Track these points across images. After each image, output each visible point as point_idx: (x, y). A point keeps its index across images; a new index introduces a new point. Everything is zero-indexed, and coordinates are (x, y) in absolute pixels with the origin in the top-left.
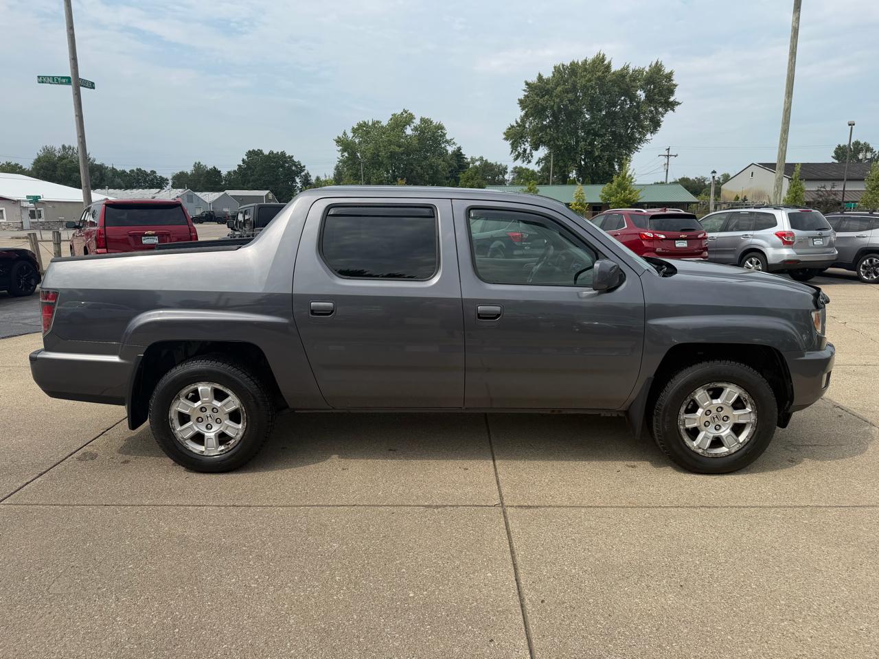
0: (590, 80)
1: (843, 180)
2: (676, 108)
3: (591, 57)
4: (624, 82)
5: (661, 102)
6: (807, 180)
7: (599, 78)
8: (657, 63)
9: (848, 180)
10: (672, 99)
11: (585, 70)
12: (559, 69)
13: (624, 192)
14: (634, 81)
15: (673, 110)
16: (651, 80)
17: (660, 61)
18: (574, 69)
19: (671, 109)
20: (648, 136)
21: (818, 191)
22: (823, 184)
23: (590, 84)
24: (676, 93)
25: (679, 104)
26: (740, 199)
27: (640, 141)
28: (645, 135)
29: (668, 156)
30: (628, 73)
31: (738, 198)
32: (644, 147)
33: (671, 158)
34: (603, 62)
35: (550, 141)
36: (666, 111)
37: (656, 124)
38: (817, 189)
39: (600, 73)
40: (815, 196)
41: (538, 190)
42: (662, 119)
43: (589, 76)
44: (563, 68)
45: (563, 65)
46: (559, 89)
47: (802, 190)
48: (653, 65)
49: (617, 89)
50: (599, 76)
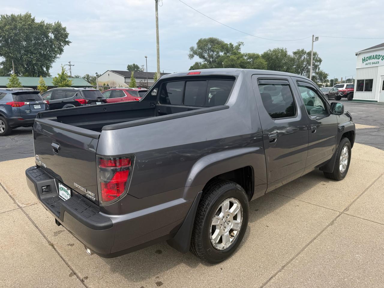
0: (24, 25)
1: (146, 78)
2: (70, 44)
3: (23, 14)
4: (43, 29)
5: (63, 41)
6: (136, 78)
7: (29, 25)
8: (58, 22)
9: (148, 78)
10: (67, 40)
11: (21, 19)
12: (4, 17)
13: (65, 81)
14: (47, 29)
15: (69, 45)
16: (57, 30)
17: (59, 21)
18: (13, 18)
19: (67, 44)
20: (58, 56)
21: (140, 82)
22: (141, 80)
23: (25, 27)
24: (69, 37)
25: (70, 42)
26: (106, 85)
27: (55, 57)
28: (56, 55)
29: (70, 65)
30: (44, 25)
31: (105, 85)
32: (57, 60)
33: (71, 66)
34: (30, 17)
35: (5, 53)
36: (65, 45)
37: (61, 51)
38: (139, 82)
39: (30, 22)
40: (139, 84)
41: (18, 79)
42: (63, 48)
43: (23, 23)
44: (7, 17)
45: (7, 15)
46: (7, 27)
47: (135, 82)
48: (56, 23)
49: (39, 32)
50: (29, 24)
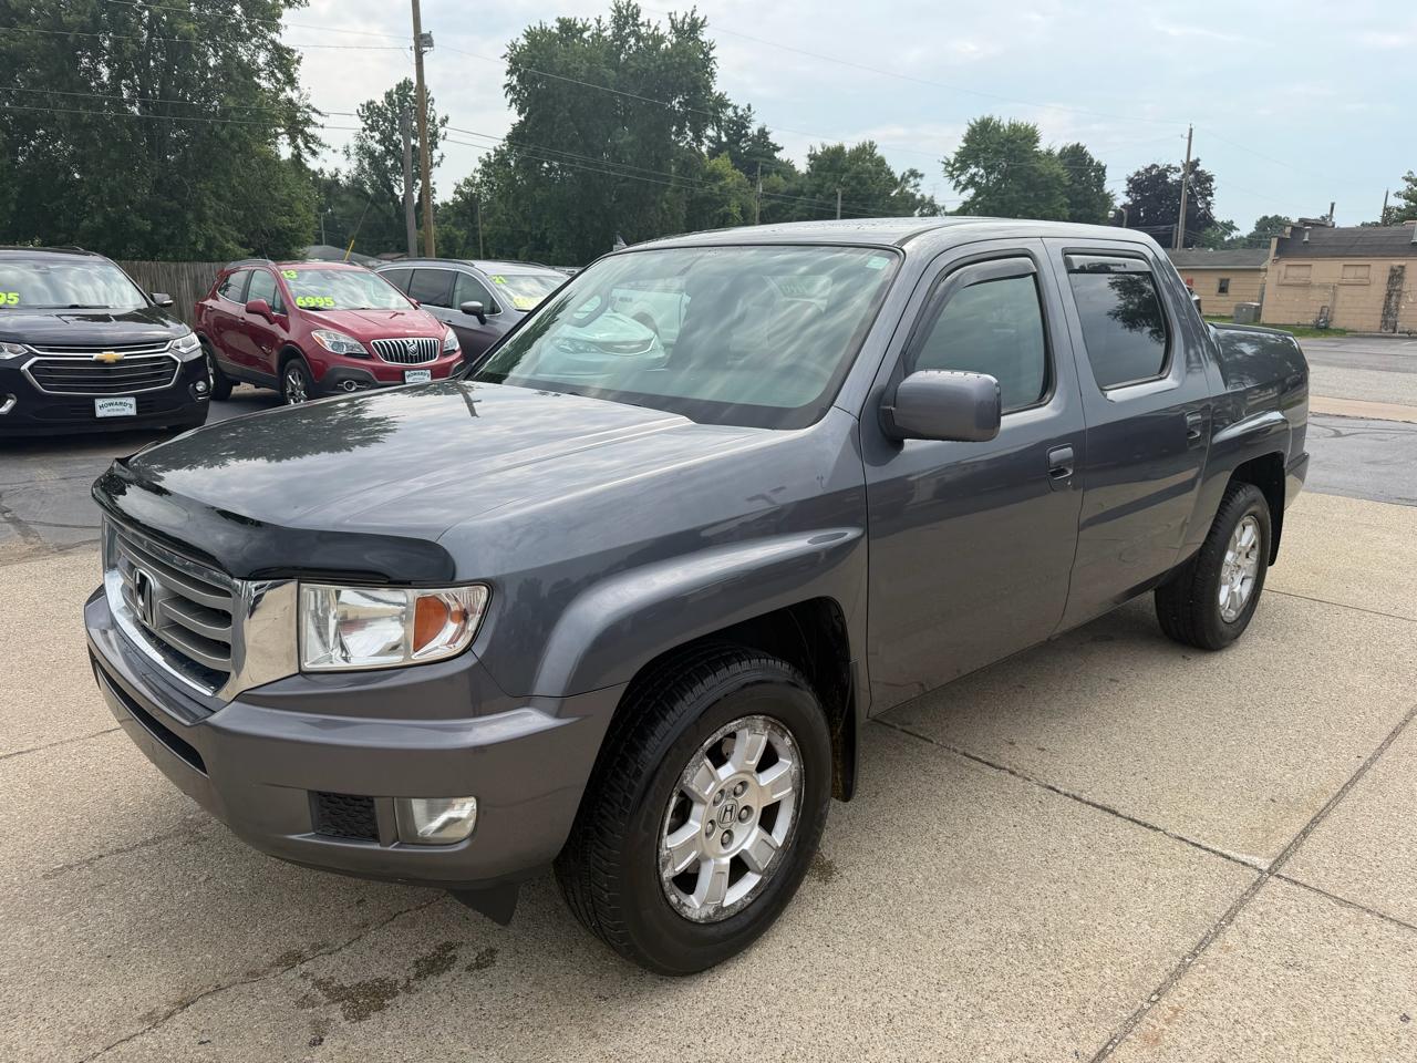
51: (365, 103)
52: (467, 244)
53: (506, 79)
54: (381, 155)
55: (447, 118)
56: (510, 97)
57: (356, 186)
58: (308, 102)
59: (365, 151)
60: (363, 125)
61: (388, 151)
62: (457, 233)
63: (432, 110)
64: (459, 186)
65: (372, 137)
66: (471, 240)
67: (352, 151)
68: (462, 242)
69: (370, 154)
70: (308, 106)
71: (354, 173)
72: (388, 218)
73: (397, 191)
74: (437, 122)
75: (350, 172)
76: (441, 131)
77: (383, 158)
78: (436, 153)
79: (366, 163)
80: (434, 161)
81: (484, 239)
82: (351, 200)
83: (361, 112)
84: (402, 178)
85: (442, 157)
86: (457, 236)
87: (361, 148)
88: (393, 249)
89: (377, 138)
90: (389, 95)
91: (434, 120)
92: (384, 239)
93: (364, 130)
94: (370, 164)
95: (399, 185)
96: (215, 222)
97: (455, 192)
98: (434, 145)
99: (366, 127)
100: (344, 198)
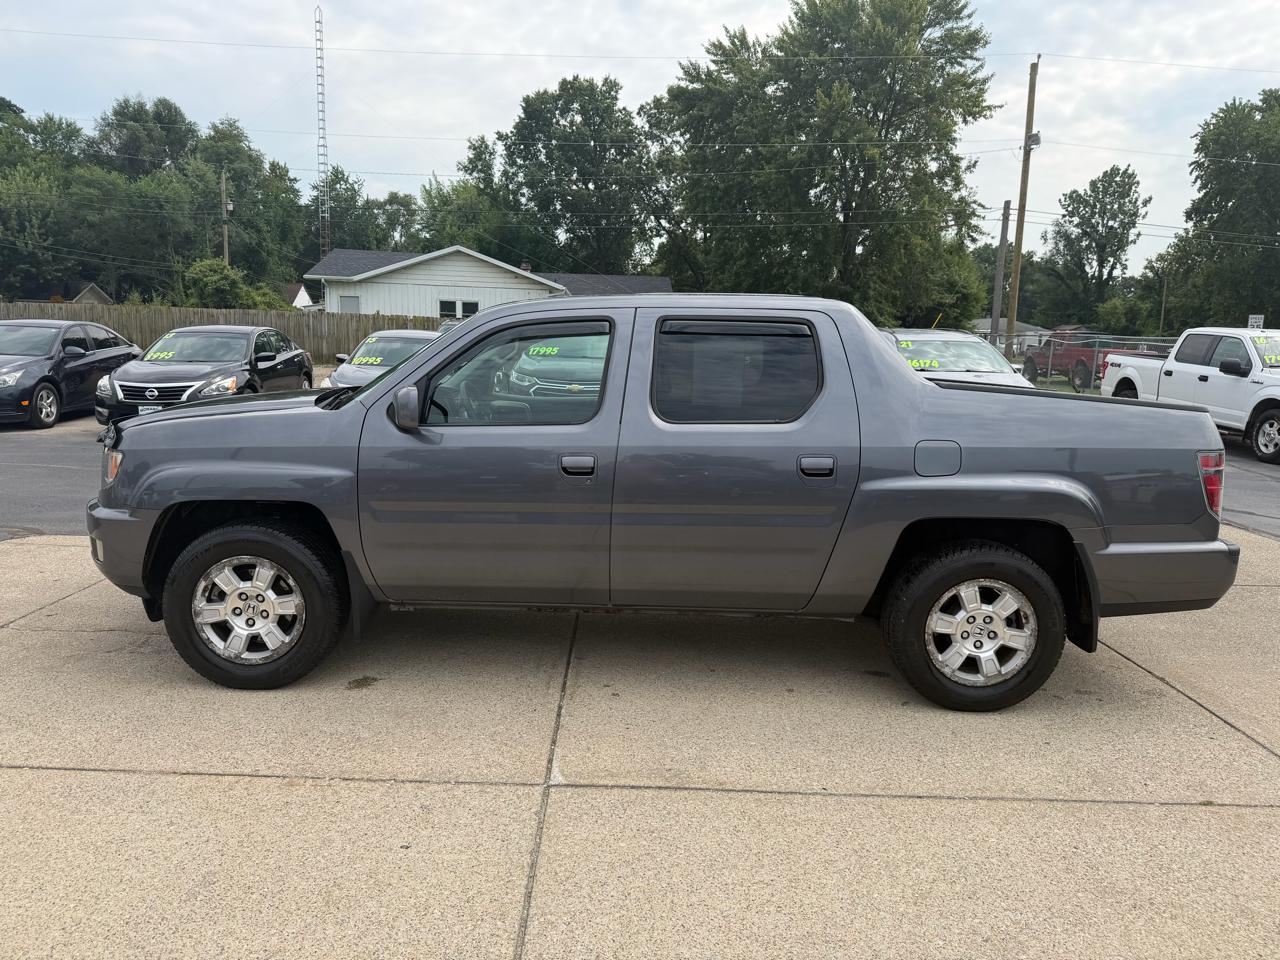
51: (1068, 192)
52: (1150, 315)
53: (1194, 157)
54: (1077, 237)
55: (1151, 199)
56: (1195, 174)
57: (1048, 267)
58: (975, 198)
59: (1062, 235)
60: (1064, 212)
61: (1085, 233)
62: (1142, 306)
63: (1136, 192)
64: (1150, 262)
65: (1070, 222)
66: (1154, 312)
67: (1049, 236)
68: (1145, 313)
69: (1066, 236)
70: (975, 202)
71: (1049, 254)
72: (1075, 294)
73: (1087, 268)
74: (1139, 203)
75: (1045, 254)
76: (1142, 211)
77: (1079, 239)
78: (1133, 232)
79: (1061, 246)
80: (1130, 239)
81: (1168, 311)
82: (1042, 279)
83: (1063, 200)
84: (1095, 257)
85: (1139, 235)
86: (1141, 309)
87: (1058, 233)
88: (1075, 320)
89: (1075, 223)
90: (1093, 184)
91: (1135, 202)
92: (1068, 312)
93: (1064, 216)
94: (1065, 246)
95: (1090, 264)
96: (877, 301)
97: (1146, 268)
98: (1133, 224)
99: (1066, 213)
100: (1037, 276)
